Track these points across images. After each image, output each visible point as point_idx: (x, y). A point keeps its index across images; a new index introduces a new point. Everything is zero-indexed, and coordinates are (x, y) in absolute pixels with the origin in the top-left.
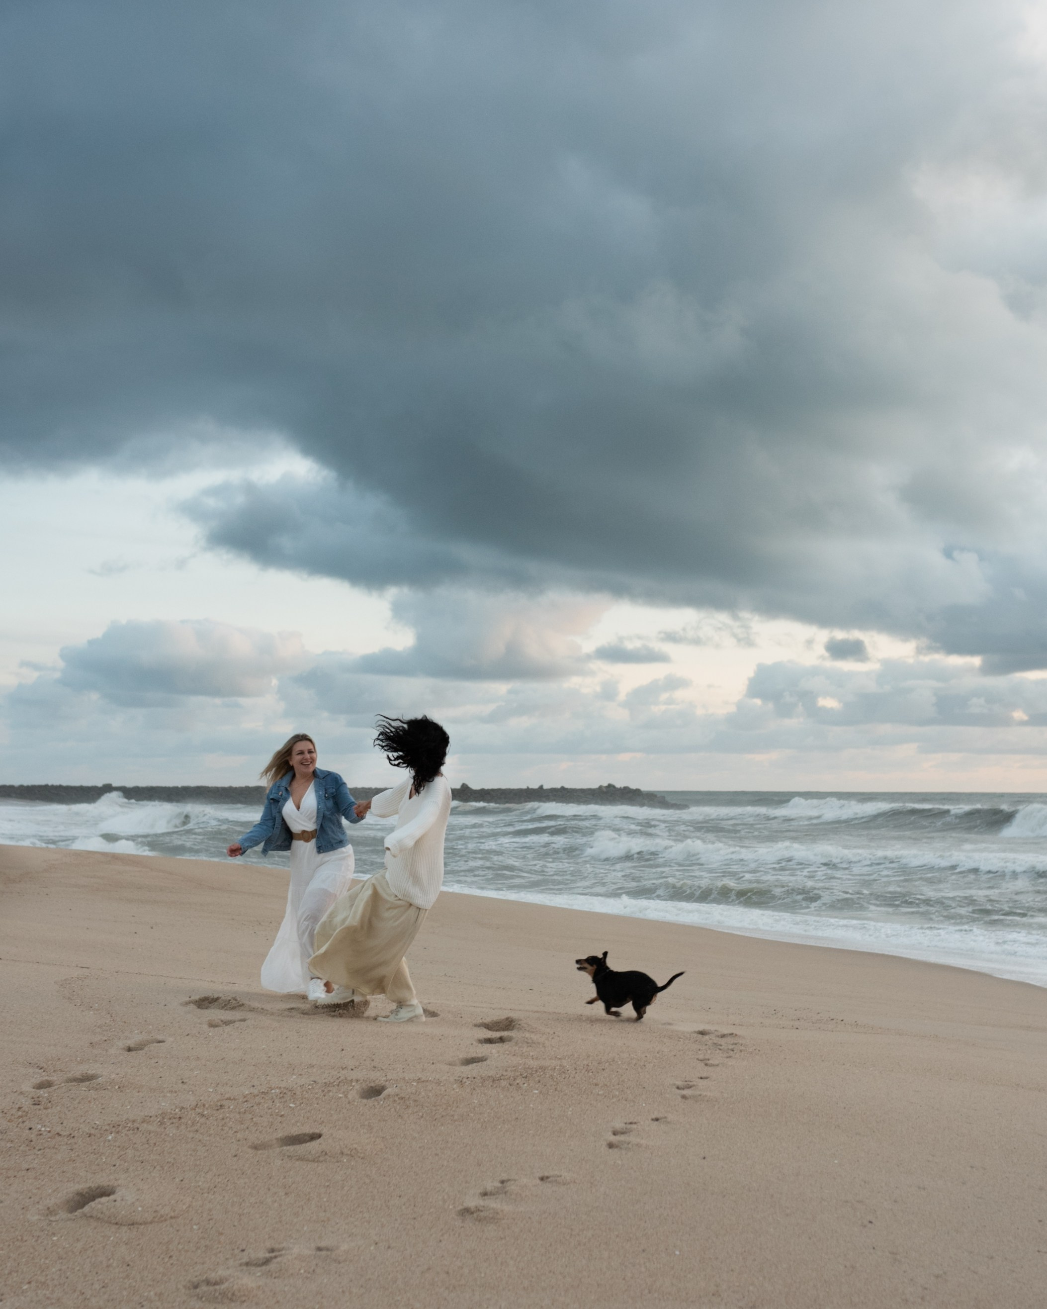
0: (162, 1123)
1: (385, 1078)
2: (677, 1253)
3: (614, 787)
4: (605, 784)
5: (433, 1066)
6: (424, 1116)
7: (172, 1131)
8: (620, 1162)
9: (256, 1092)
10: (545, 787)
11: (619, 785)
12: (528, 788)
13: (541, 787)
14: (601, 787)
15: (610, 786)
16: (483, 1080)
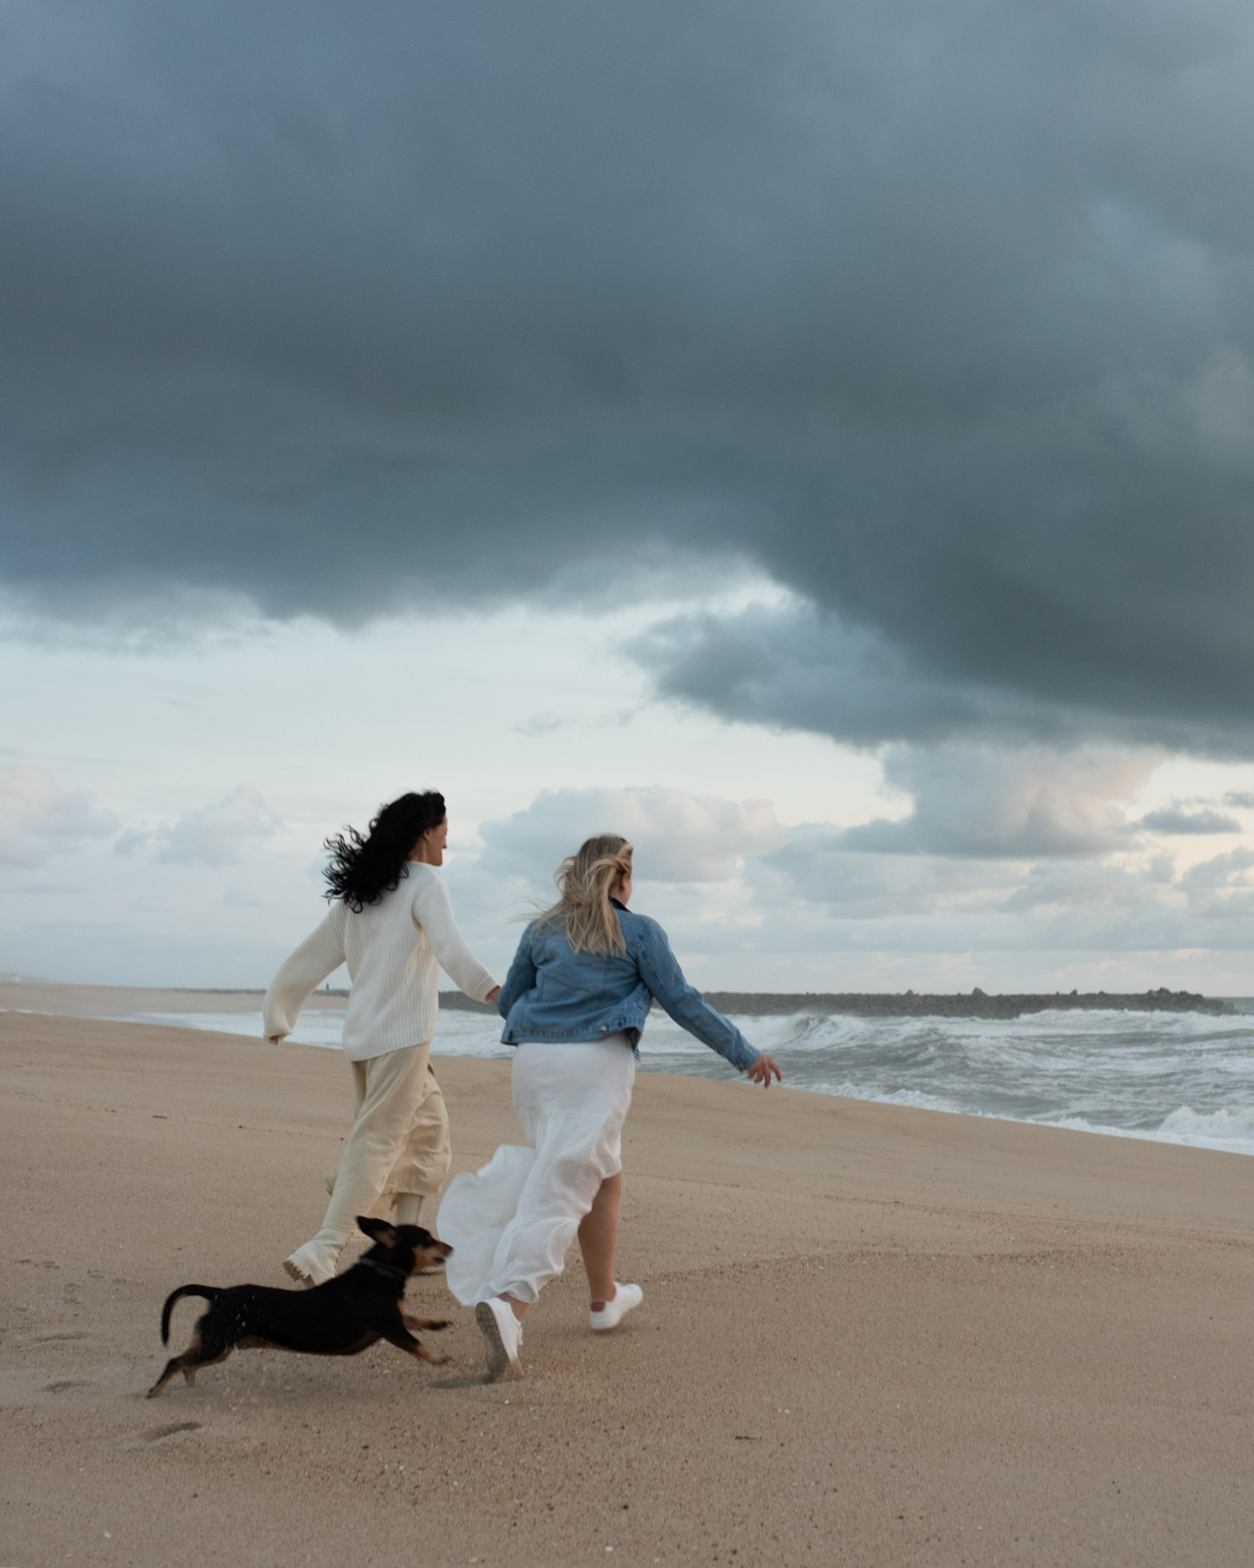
0: (706, 1275)
1: (906, 1253)
2: (1175, 1378)
3: (1168, 992)
4: (1156, 988)
5: (952, 1247)
6: (945, 1279)
7: (717, 1282)
8: (1129, 1318)
9: (786, 1258)
10: (1079, 993)
11: (1174, 988)
12: (1058, 993)
13: (1074, 993)
14: (1150, 992)
15: (1162, 991)
16: (1001, 1257)
